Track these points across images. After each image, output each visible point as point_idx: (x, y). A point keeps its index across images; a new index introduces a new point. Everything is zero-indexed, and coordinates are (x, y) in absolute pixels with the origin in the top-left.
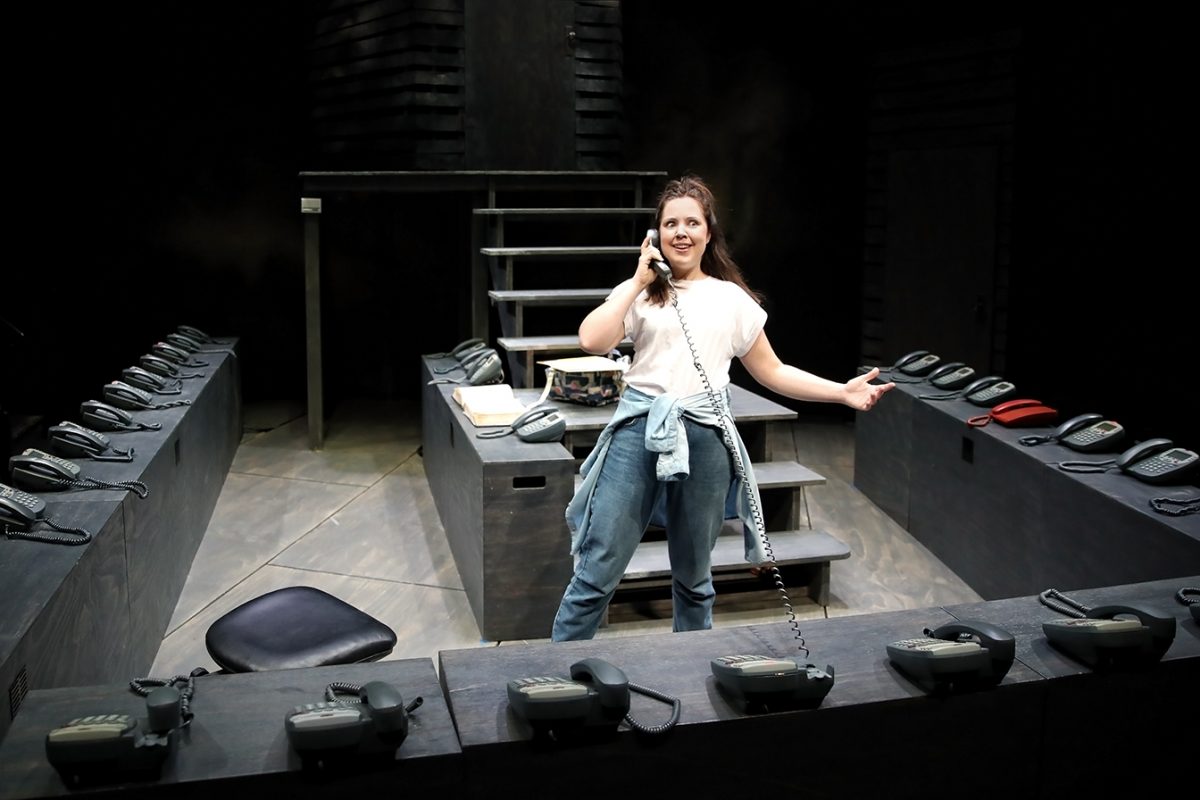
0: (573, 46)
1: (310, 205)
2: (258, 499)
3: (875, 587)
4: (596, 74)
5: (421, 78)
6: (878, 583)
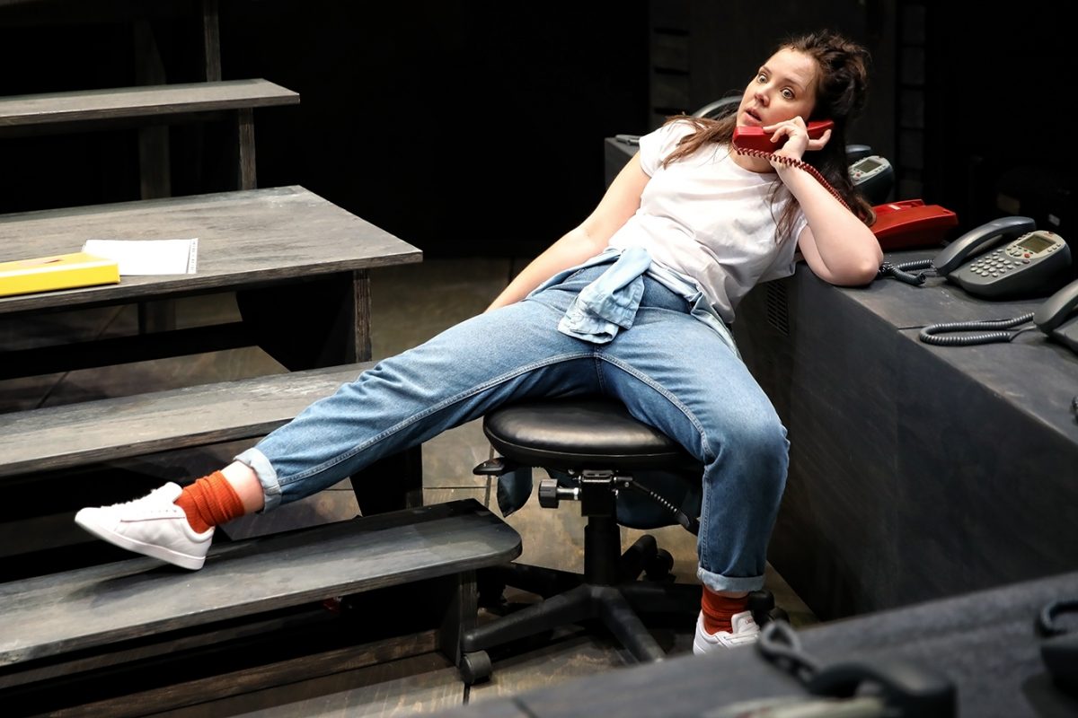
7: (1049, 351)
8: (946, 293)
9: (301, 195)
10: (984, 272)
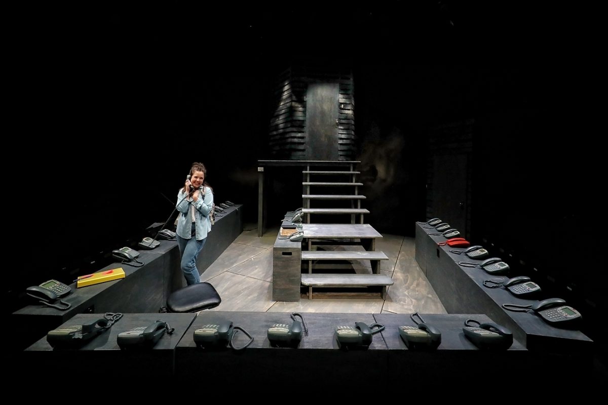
0: (338, 125)
1: (260, 169)
2: (235, 251)
3: (405, 295)
4: (345, 133)
5: (293, 135)
6: (407, 294)
7: (482, 270)
8: (465, 256)
9: (369, 225)
10: (473, 254)
